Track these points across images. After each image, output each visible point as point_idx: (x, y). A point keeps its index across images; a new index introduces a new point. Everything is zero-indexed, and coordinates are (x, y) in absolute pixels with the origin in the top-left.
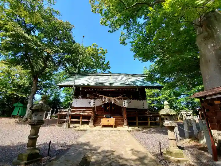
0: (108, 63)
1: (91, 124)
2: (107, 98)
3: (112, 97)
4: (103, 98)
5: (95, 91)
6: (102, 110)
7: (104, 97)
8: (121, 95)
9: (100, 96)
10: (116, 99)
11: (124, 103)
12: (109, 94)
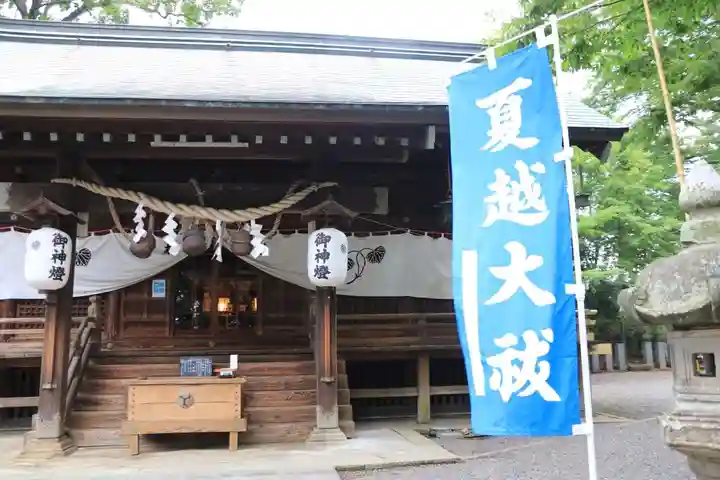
1: (47, 425)
2: (172, 211)
3: (218, 207)
4: (140, 214)
5: (73, 160)
6: (157, 317)
7: (142, 206)
8: (296, 191)
9: (109, 200)
10: (253, 222)
11: (318, 256)
12: (193, 181)
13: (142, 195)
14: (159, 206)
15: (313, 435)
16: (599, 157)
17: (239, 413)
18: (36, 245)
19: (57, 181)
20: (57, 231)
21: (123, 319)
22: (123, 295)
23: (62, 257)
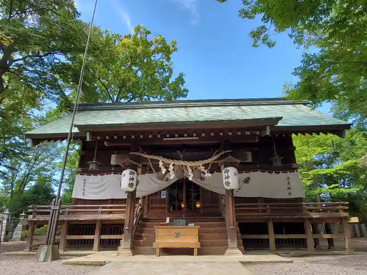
0: (180, 80)
1: (125, 244)
2: (172, 162)
3: (188, 161)
4: (161, 164)
6: (163, 206)
7: (161, 161)
8: (217, 154)
9: (149, 160)
10: (201, 166)
11: (226, 178)
12: (179, 152)
13: (161, 157)
14: (167, 161)
15: (228, 251)
16: (340, 136)
17: (198, 240)
18: (124, 176)
19: (131, 153)
20: (131, 170)
21: (150, 206)
22: (151, 197)
23: (133, 179)
